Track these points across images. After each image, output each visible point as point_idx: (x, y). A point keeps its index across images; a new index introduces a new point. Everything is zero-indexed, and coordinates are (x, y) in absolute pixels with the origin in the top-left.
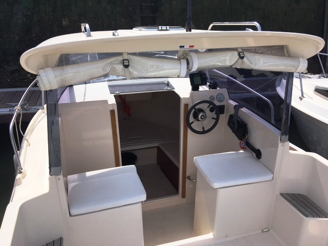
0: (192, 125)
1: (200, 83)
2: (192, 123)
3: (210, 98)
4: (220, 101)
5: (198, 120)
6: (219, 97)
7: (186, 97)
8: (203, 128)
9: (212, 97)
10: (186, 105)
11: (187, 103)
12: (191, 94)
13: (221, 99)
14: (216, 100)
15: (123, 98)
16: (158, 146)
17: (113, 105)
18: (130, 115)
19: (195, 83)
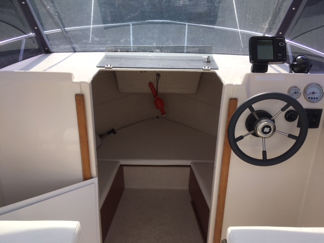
1: (272, 58)
2: (241, 138)
3: (289, 91)
4: (311, 99)
5: (255, 135)
6: (310, 90)
7: (234, 83)
9: (295, 90)
10: (233, 101)
11: (234, 96)
12: (248, 78)
13: (315, 96)
14: (302, 96)
15: (153, 87)
16: (190, 166)
17: (80, 83)
18: (163, 113)
19: (260, 57)
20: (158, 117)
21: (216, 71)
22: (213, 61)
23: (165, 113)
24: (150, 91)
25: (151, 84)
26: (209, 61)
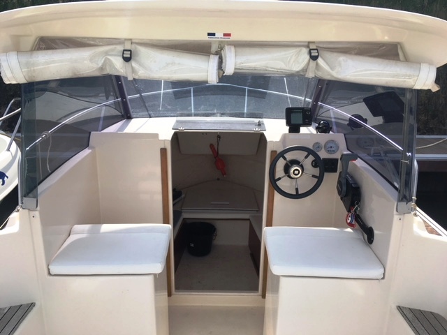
0: (278, 183)
1: (301, 122)
2: (279, 179)
3: (313, 146)
4: (330, 152)
5: (289, 177)
6: (329, 145)
7: (274, 140)
8: (297, 189)
9: (317, 145)
10: (273, 152)
11: (274, 149)
12: (285, 137)
13: (333, 149)
14: (323, 149)
15: (214, 149)
16: (249, 219)
17: (164, 140)
18: (224, 174)
19: (293, 122)
20: (218, 179)
21: (264, 132)
22: (263, 124)
23: (225, 174)
24: (211, 153)
25: (212, 146)
26: (259, 124)
